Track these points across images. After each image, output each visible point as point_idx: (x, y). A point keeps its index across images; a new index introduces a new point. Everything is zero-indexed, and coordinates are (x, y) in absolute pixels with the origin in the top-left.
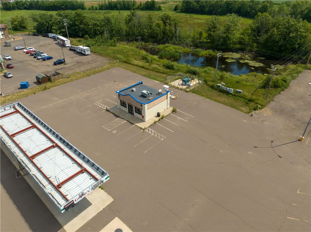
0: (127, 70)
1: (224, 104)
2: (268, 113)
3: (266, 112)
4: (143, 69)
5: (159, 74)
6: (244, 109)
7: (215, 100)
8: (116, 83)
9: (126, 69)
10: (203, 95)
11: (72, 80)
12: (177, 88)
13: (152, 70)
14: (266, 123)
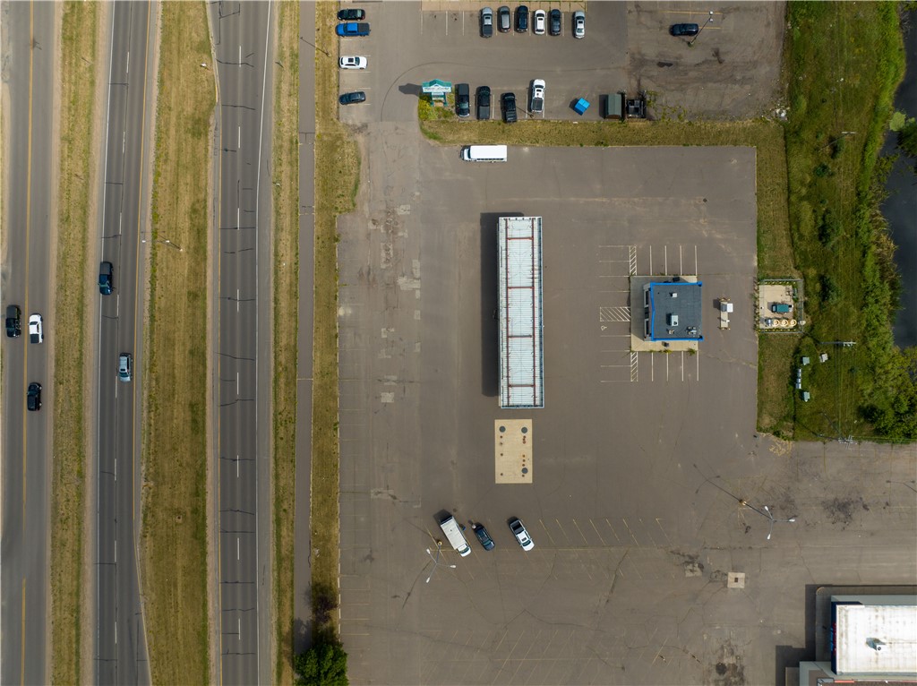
0: (759, 175)
1: (760, 393)
2: (779, 451)
3: (782, 448)
4: (783, 200)
5: (784, 242)
6: (767, 421)
7: (761, 378)
8: (702, 208)
9: (759, 169)
10: (761, 354)
11: (654, 140)
12: (756, 307)
13: (789, 217)
14: (752, 458)
